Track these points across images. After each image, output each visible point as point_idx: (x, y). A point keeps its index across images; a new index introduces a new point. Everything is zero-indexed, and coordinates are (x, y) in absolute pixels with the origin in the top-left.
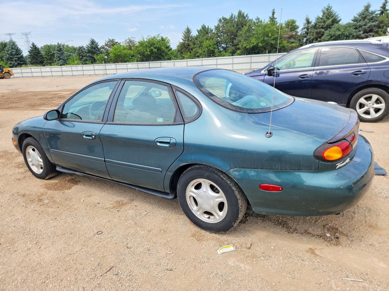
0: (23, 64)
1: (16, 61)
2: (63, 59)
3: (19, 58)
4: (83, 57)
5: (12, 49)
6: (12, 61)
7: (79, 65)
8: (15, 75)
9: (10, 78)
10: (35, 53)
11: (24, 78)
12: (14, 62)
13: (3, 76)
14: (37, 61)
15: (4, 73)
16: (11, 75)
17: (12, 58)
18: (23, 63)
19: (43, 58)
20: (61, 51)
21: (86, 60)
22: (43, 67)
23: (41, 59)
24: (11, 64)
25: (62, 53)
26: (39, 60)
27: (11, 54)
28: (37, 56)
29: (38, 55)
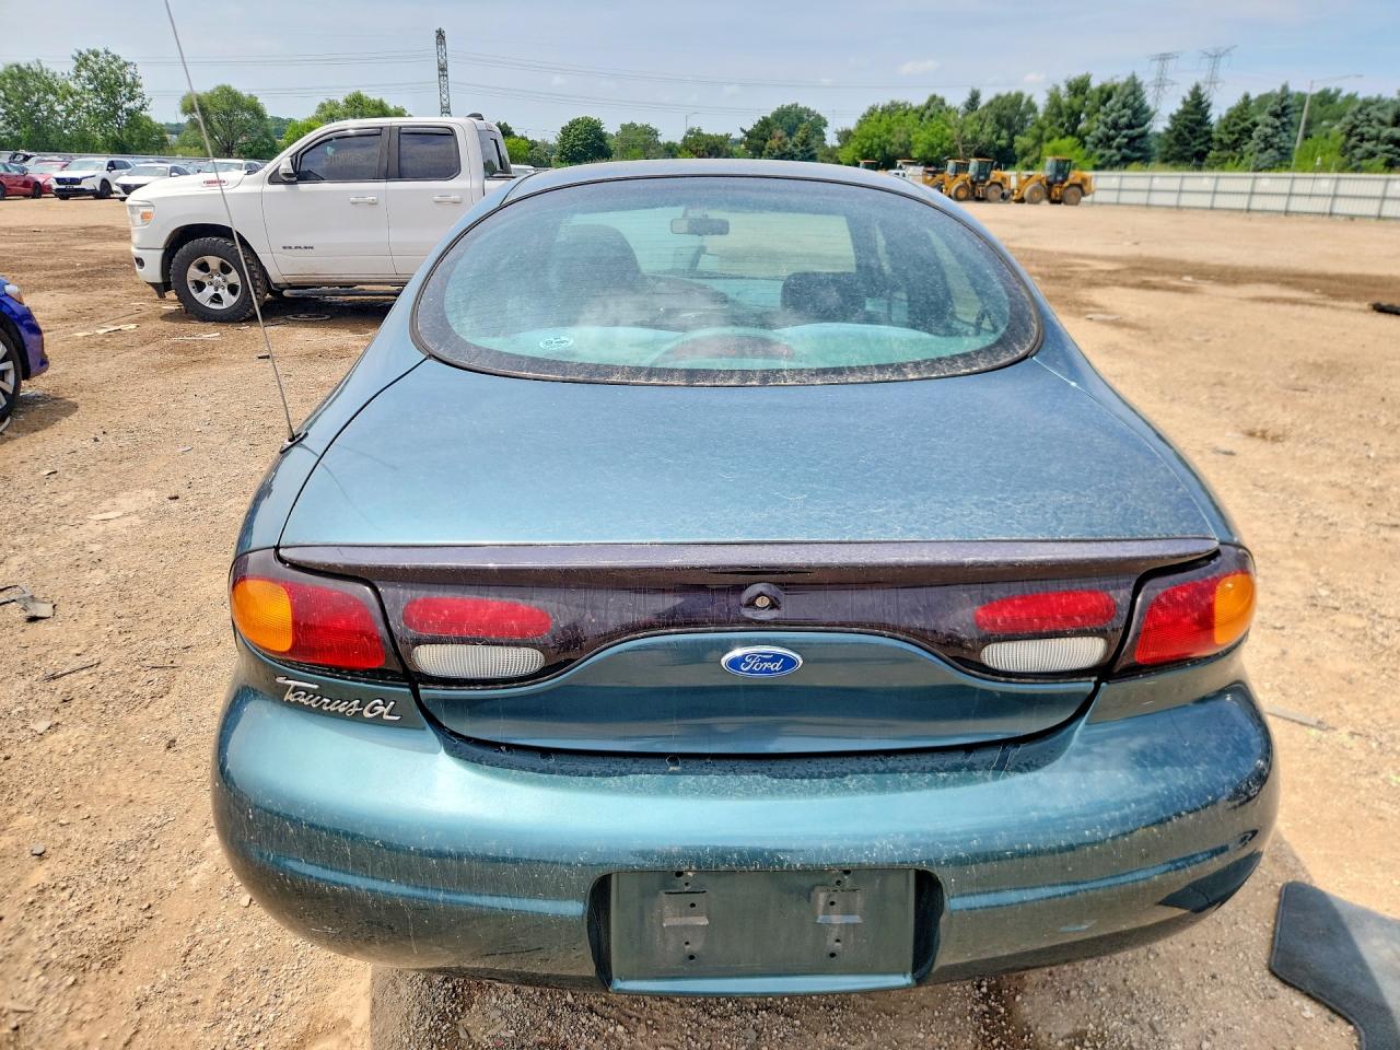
0: (1138, 159)
1: (1119, 148)
2: (1279, 149)
3: (1132, 139)
4: (1361, 140)
5: (1124, 107)
6: (1110, 147)
7: (1328, 171)
8: (1099, 197)
9: (1077, 203)
10: (1191, 121)
11: (1121, 207)
12: (1114, 151)
13: (1061, 197)
14: (1186, 150)
15: (1067, 188)
16: (1084, 194)
17: (1111, 139)
18: (1138, 155)
19: (1211, 140)
20: (1286, 115)
21: (1372, 155)
22: (1191, 174)
23: (1201, 144)
24: (1102, 156)
25: (1283, 124)
26: (1194, 146)
27: (1115, 126)
28: (1192, 131)
29: (1197, 128)
